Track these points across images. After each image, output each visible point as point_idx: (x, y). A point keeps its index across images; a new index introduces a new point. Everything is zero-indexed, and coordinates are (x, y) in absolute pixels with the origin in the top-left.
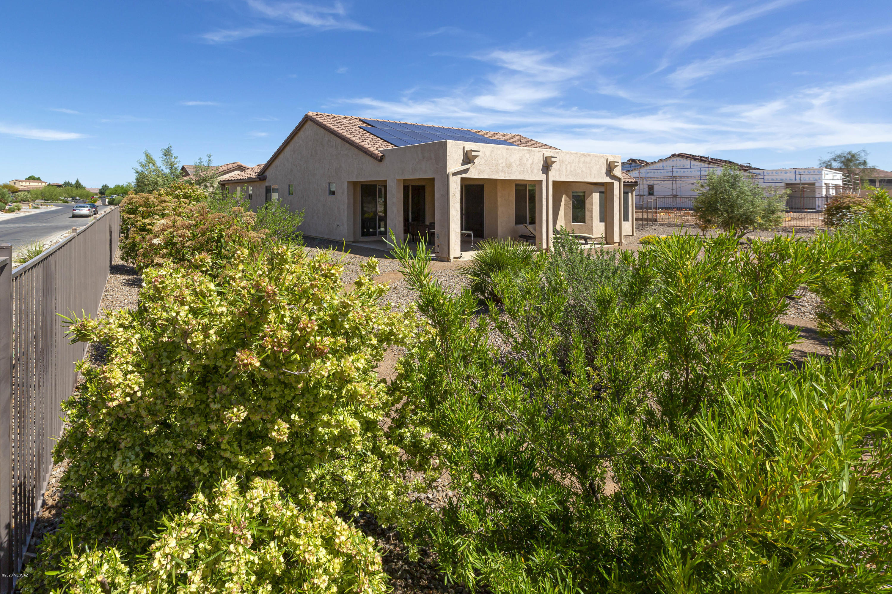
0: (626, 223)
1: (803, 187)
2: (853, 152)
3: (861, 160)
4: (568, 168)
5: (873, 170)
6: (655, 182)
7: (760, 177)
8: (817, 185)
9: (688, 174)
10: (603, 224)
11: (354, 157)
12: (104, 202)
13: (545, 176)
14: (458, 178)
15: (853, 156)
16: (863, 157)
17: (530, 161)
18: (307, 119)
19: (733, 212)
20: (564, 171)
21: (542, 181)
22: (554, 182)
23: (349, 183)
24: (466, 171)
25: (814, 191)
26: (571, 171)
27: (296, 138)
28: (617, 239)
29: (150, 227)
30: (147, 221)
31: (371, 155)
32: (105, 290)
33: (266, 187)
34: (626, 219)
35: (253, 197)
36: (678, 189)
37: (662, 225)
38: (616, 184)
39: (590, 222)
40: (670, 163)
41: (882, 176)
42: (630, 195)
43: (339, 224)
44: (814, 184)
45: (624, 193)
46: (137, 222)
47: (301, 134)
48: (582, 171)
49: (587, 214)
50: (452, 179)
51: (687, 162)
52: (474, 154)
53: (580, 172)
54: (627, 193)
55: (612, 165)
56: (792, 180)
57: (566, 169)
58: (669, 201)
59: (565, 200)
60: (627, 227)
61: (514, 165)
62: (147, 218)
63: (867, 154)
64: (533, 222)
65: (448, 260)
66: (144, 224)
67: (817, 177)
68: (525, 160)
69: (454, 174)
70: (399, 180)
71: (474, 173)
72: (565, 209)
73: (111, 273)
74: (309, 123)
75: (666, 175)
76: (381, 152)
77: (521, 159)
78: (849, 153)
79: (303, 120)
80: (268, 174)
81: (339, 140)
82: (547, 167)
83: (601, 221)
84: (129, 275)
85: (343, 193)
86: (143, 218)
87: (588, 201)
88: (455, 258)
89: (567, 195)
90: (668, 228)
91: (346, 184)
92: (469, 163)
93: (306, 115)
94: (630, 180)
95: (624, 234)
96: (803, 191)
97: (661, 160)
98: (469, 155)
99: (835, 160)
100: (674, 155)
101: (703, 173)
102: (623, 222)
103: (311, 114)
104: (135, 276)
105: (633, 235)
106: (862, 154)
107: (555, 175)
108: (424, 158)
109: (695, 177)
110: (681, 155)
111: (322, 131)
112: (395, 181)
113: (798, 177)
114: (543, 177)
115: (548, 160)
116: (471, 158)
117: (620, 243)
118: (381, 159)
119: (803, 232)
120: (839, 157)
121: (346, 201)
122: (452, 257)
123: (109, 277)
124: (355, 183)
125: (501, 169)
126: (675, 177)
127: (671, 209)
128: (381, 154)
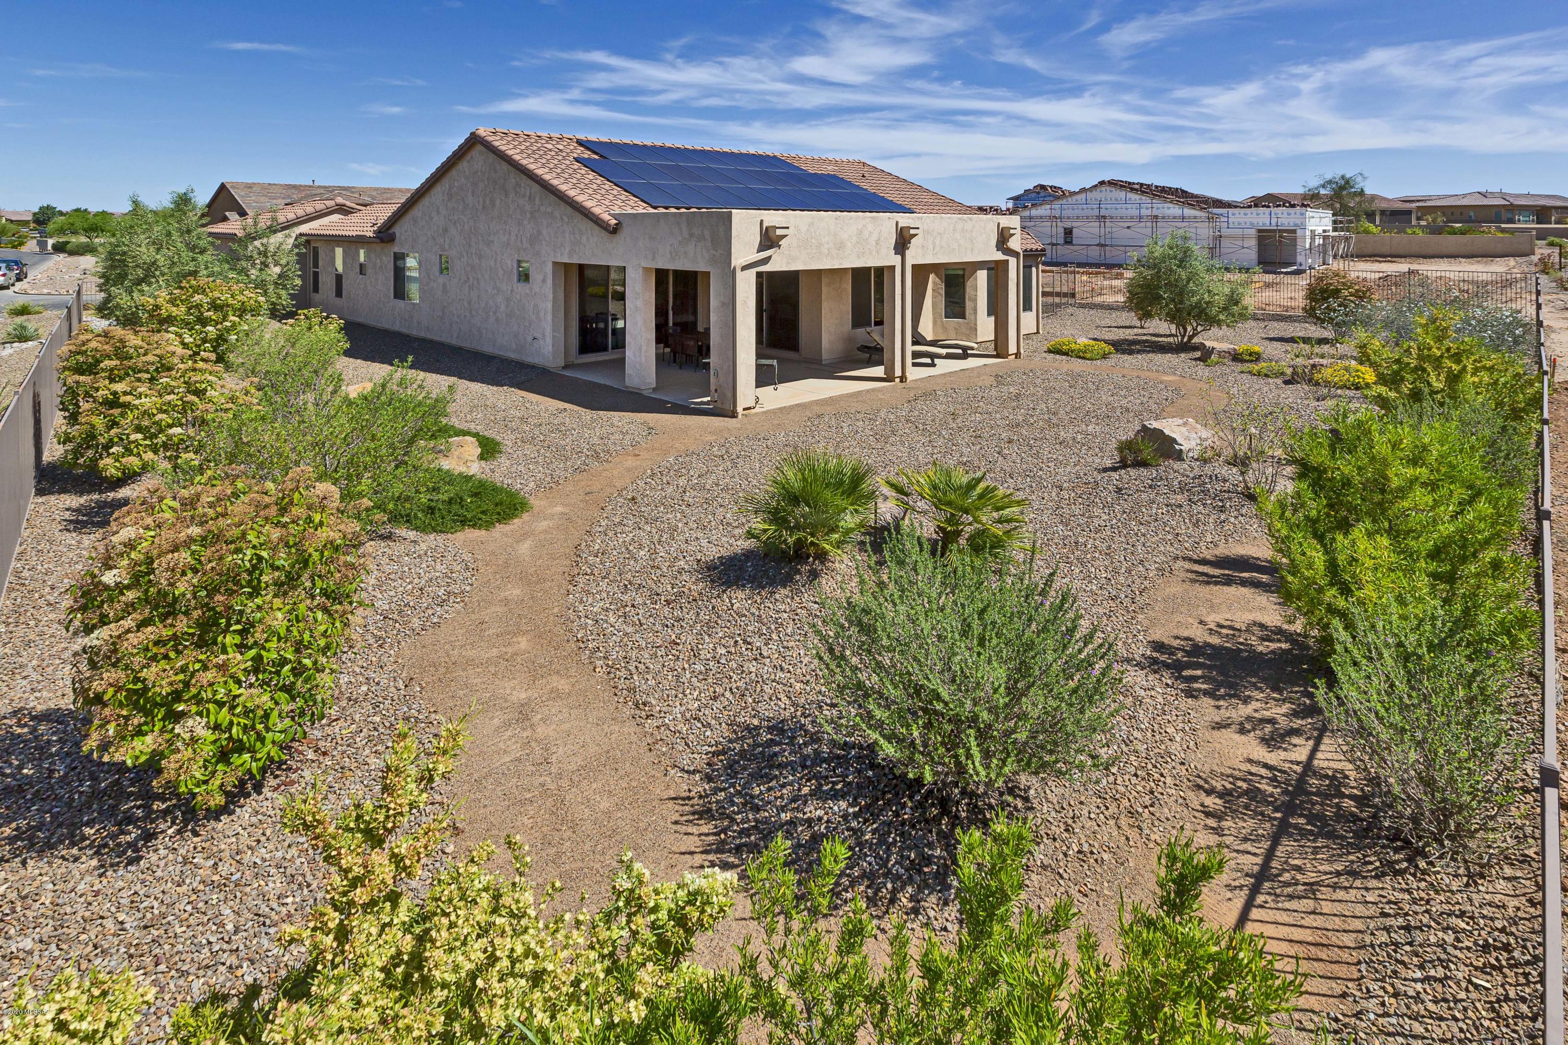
0: (1028, 313)
1: (1280, 237)
2: (1348, 176)
3: (1357, 188)
4: (937, 242)
5: (1373, 198)
6: (1074, 224)
7: (1223, 219)
8: (1299, 233)
9: (1123, 212)
10: (992, 318)
11: (566, 219)
12: (42, 245)
13: (899, 257)
14: (752, 274)
15: (1347, 182)
16: (1360, 184)
17: (875, 237)
18: (474, 140)
19: (1181, 302)
20: (931, 247)
21: (894, 267)
22: (914, 267)
23: (555, 264)
24: (766, 261)
25: (1295, 240)
26: (942, 247)
27: (453, 173)
28: (1012, 349)
29: (128, 398)
30: (119, 387)
31: (596, 220)
32: (18, 549)
33: (395, 254)
34: (1027, 307)
35: (369, 271)
36: (1108, 236)
37: (1083, 306)
38: (1012, 262)
39: (972, 317)
40: (1096, 195)
41: (1384, 205)
42: (1034, 269)
43: (536, 335)
44: (1294, 231)
45: (1024, 267)
46: (97, 390)
47: (463, 165)
48: (959, 246)
49: (969, 305)
50: (740, 275)
51: (1121, 194)
52: (779, 232)
53: (956, 247)
54: (1030, 267)
55: (1006, 234)
56: (1264, 225)
57: (934, 243)
58: (1094, 254)
59: (934, 283)
60: (1029, 321)
61: (849, 244)
62: (121, 379)
63: (1365, 178)
64: (879, 323)
65: (734, 415)
66: (115, 393)
67: (1298, 222)
68: (866, 233)
69: (744, 268)
70: (646, 270)
71: (779, 262)
72: (934, 297)
73: (40, 492)
74: (479, 148)
75: (1089, 213)
76: (614, 216)
77: (860, 233)
78: (1343, 177)
79: (468, 141)
80: (397, 230)
81: (536, 187)
82: (903, 241)
83: (989, 315)
84: (81, 494)
85: (544, 281)
86: (112, 380)
87: (969, 284)
88: (745, 409)
89: (937, 275)
90: (1092, 312)
91: (550, 265)
92: (771, 247)
93: (473, 134)
94: (1034, 247)
95: (1023, 332)
96: (1280, 242)
97: (1083, 190)
98: (771, 234)
99: (1323, 186)
100: (1102, 183)
101: (1144, 212)
102: (1023, 314)
103: (482, 132)
104: (96, 496)
105: (1038, 332)
106: (1359, 179)
107: (916, 255)
108: (691, 235)
109: (1132, 218)
110: (1112, 183)
111: (505, 166)
112: (641, 271)
113: (1274, 221)
114: (896, 260)
115: (905, 233)
116: (774, 238)
117: (1017, 355)
118: (615, 230)
119: (1278, 320)
120: (1330, 182)
121: (551, 296)
122: (739, 409)
123: (34, 503)
124: (567, 266)
125: (826, 252)
126: (1104, 217)
127: (1098, 265)
128: (614, 222)
